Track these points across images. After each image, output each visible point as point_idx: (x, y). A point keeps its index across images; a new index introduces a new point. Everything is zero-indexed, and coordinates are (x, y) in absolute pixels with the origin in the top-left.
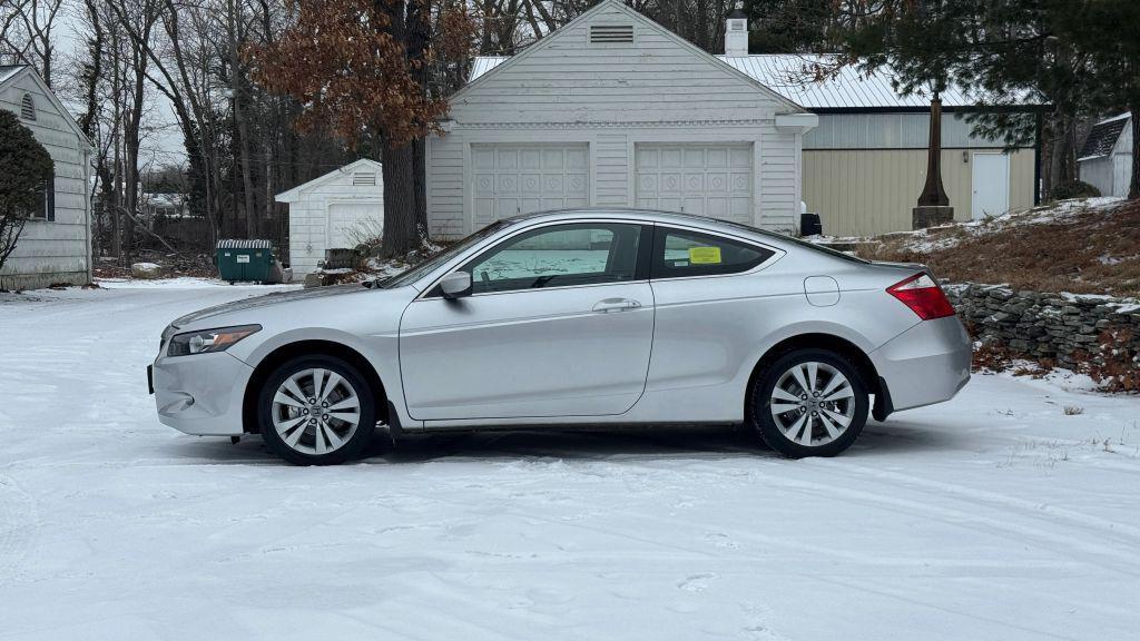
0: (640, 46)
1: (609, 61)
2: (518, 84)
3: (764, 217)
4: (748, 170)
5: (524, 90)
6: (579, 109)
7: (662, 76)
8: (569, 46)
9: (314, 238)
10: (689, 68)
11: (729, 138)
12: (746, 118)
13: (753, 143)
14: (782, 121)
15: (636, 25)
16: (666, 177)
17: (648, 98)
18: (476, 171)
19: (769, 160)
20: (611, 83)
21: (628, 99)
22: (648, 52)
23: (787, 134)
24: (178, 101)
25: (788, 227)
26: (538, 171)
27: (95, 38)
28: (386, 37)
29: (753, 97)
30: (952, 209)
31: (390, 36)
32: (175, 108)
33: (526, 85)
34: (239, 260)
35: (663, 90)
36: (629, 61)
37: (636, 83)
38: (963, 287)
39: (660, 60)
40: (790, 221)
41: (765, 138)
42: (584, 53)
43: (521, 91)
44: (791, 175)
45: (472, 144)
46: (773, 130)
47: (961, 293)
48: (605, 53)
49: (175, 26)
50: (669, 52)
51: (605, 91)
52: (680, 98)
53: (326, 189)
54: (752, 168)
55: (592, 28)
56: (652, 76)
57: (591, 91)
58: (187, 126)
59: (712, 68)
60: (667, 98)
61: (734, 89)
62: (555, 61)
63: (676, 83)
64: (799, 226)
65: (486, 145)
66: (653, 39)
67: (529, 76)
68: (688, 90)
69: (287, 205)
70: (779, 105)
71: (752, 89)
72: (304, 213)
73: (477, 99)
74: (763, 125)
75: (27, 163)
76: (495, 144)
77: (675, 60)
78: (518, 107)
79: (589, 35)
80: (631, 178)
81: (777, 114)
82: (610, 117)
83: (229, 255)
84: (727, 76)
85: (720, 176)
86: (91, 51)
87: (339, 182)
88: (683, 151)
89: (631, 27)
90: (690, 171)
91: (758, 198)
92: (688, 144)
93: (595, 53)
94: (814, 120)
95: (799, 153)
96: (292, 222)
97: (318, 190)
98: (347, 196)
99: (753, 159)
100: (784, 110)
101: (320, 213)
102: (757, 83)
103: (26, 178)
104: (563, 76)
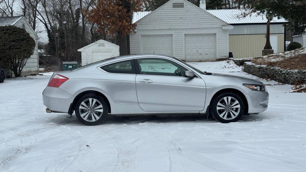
0: (186, 8)
1: (177, 12)
2: (154, 19)
3: (219, 53)
4: (214, 41)
5: (155, 21)
6: (170, 26)
7: (191, 16)
8: (167, 9)
9: (88, 61)
10: (199, 14)
11: (210, 32)
12: (214, 27)
13: (216, 34)
14: (224, 28)
15: (185, 3)
16: (193, 43)
17: (188, 22)
18: (143, 42)
19: (220, 38)
20: (178, 18)
21: (182, 22)
22: (187, 10)
23: (225, 31)
24: (46, 25)
25: (225, 56)
26: (159, 42)
27: (24, 8)
28: (121, 7)
29: (216, 21)
30: (273, 50)
31: (122, 7)
32: (45, 26)
33: (155, 19)
34: (69, 67)
35: (192, 20)
36: (183, 12)
37: (185, 18)
38: (296, 71)
39: (191, 12)
40: (226, 54)
41: (219, 32)
42: (171, 10)
43: (154, 21)
44: (226, 42)
45: (141, 35)
46: (221, 30)
47: (295, 72)
48: (177, 10)
49: (45, 4)
50: (193, 10)
51: (176, 21)
52: (197, 22)
53: (91, 48)
54: (216, 41)
55: (173, 4)
56: (189, 16)
57: (173, 21)
58: (48, 31)
59: (205, 14)
60: (193, 22)
61: (211, 19)
62: (163, 13)
63: (195, 18)
64: (228, 55)
65: (145, 35)
66: (189, 6)
67: (157, 17)
68: (199, 20)
69: (81, 52)
70: (223, 24)
71: (216, 19)
72: (85, 54)
73: (143, 23)
74: (219, 29)
75: (30, 42)
76: (147, 35)
77: (195, 12)
78: (153, 25)
79: (172, 6)
80: (184, 43)
81: (222, 26)
82: (178, 27)
83: (66, 66)
84: (209, 16)
85: (207, 43)
86: (23, 11)
87: (95, 46)
88: (197, 36)
89: (183, 3)
90: (199, 41)
91: (217, 48)
92: (199, 34)
93: (174, 10)
94: (232, 27)
95: (228, 36)
96: (82, 57)
97: (89, 48)
98: (97, 49)
99: (216, 38)
100: (224, 25)
101: (90, 54)
102: (217, 18)
103: (30, 46)
104: (165, 17)
